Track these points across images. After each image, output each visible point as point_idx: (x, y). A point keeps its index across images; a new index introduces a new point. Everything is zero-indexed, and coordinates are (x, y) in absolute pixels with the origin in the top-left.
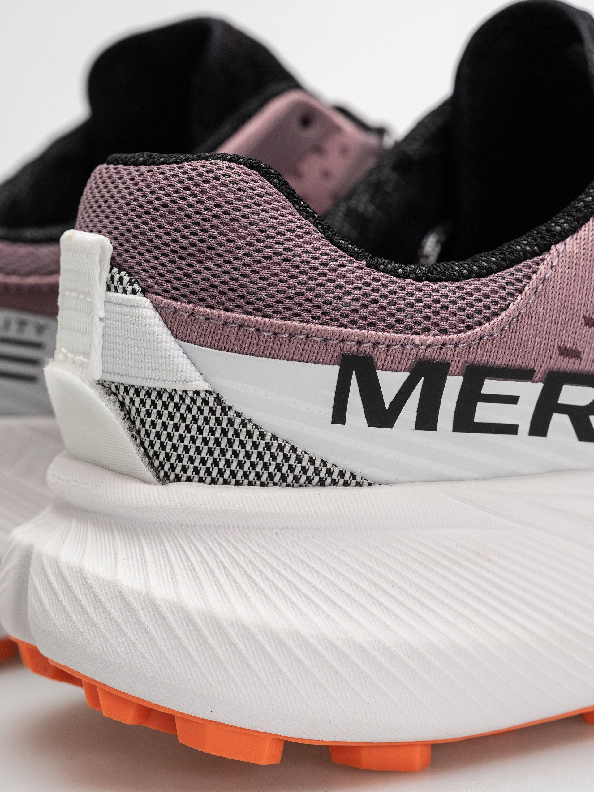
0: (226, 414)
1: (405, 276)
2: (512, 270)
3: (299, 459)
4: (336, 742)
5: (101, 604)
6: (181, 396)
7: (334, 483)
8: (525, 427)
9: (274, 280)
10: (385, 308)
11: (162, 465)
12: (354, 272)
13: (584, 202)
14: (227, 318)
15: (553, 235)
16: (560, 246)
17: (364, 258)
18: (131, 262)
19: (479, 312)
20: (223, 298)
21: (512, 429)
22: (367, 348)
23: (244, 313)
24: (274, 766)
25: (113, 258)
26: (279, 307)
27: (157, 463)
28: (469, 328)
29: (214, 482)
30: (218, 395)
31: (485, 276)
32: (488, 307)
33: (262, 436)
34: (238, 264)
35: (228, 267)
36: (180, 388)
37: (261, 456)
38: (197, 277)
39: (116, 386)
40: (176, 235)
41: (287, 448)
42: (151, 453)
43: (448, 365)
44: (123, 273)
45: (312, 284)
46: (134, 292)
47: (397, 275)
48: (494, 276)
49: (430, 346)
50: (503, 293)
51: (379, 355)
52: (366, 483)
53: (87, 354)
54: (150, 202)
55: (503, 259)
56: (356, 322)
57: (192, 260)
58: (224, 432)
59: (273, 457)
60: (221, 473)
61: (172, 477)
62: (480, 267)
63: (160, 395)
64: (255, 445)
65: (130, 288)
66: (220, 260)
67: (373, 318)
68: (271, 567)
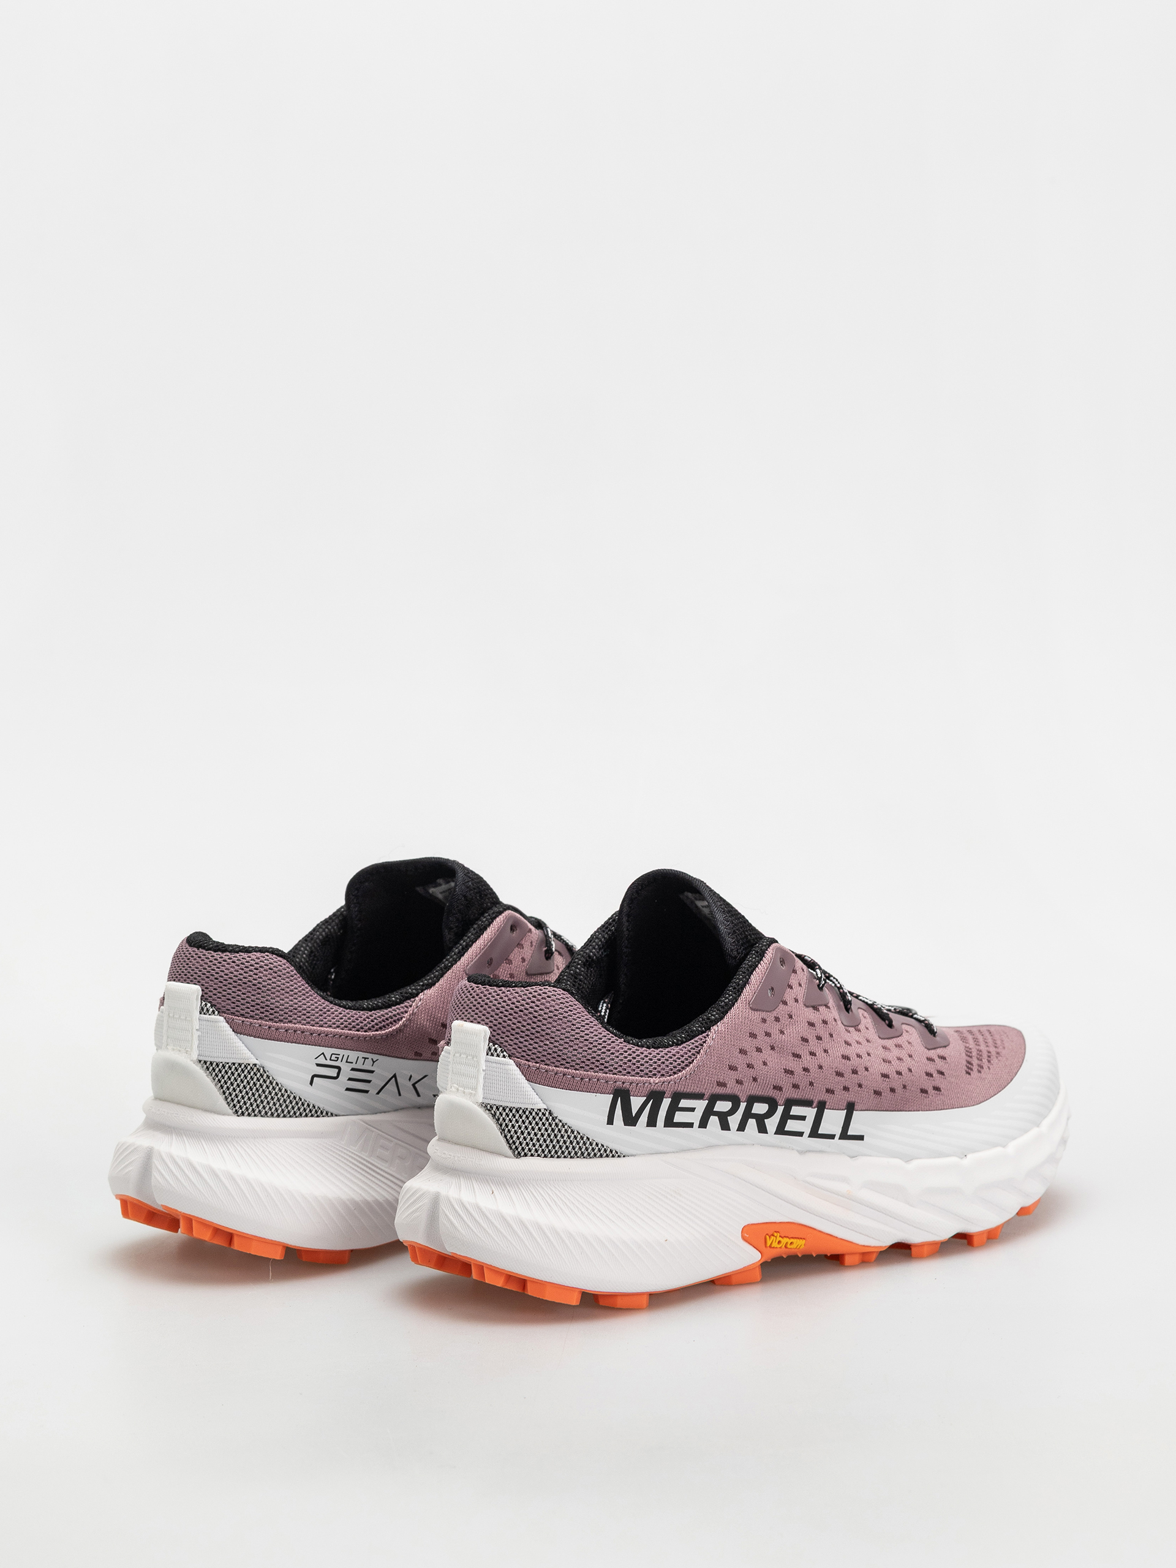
0: (554, 1121)
1: (642, 1046)
2: (692, 1041)
3: (591, 1144)
4: (601, 1292)
5: (491, 1222)
6: (530, 1112)
7: (607, 1156)
8: (697, 1124)
9: (580, 1050)
10: (634, 1064)
11: (517, 1148)
12: (619, 1045)
13: (725, 1002)
14: (557, 1071)
15: (711, 1021)
16: (715, 1027)
17: (622, 1037)
18: (502, 1040)
19: (679, 1065)
20: (554, 1060)
21: (690, 1125)
22: (627, 1085)
23: (565, 1068)
24: (577, 1306)
25: (490, 1038)
26: (583, 1065)
27: (514, 1147)
28: (675, 1073)
29: (545, 1156)
30: (550, 1111)
31: (680, 1045)
32: (683, 1062)
33: (573, 1132)
34: (562, 1042)
35: (557, 1044)
36: (530, 1107)
37: (571, 1143)
38: (540, 1049)
39: (491, 1106)
40: (529, 1027)
41: (585, 1138)
42: (511, 1142)
43: (665, 1093)
44: (496, 1046)
45: (599, 1052)
46: (504, 1056)
47: (638, 1046)
48: (684, 1045)
49: (657, 1083)
50: (690, 1054)
51: (632, 1089)
52: (622, 1156)
53: (475, 1089)
54: (494, 1005)
55: (688, 1035)
56: (621, 1072)
57: (537, 1040)
58: (553, 1130)
59: (578, 1143)
60: (550, 1152)
61: (523, 1154)
62: (678, 1040)
63: (517, 1111)
64: (569, 1137)
65: (502, 1054)
66: (552, 1040)
67: (629, 1070)
68: (578, 1201)
